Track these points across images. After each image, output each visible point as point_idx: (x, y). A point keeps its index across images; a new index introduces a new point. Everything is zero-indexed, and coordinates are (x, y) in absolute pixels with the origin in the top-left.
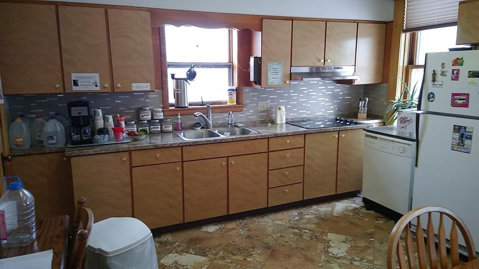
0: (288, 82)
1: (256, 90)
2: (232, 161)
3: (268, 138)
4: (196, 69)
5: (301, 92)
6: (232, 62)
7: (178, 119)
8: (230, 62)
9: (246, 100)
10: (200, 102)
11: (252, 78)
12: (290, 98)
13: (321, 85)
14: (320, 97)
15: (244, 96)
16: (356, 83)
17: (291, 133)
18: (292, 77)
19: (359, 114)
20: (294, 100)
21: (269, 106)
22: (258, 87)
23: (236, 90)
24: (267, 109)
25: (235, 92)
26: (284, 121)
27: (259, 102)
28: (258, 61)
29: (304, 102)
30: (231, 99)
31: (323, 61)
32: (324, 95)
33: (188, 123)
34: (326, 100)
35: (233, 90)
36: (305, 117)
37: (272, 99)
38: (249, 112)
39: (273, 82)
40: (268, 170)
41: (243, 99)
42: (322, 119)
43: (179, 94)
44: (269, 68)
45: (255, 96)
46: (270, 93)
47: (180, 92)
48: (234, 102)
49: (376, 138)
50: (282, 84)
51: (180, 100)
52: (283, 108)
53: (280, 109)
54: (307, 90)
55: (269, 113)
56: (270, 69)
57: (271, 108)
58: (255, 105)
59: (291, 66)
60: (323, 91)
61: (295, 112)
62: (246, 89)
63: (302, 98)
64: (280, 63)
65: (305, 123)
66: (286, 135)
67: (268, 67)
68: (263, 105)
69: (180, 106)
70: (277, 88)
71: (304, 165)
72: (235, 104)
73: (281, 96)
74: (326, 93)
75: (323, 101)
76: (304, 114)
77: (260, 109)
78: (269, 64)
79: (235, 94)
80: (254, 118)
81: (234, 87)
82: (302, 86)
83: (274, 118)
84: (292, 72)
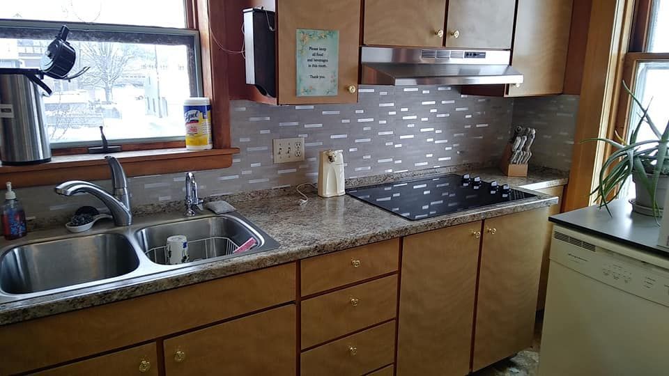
0: (353, 89)
1: (265, 109)
2: (178, 351)
3: (298, 262)
4: (75, 44)
5: (383, 113)
6: (197, 29)
7: (8, 201)
8: (191, 27)
9: (239, 136)
10: (95, 144)
11: (251, 78)
12: (355, 130)
13: (427, 98)
14: (426, 125)
15: (234, 124)
16: (512, 93)
17: (363, 238)
18: (362, 73)
19: (511, 166)
20: (366, 135)
21: (303, 150)
22: (269, 101)
23: (209, 107)
24: (297, 159)
25: (208, 113)
26: (342, 191)
27: (277, 142)
28: (266, 21)
29: (388, 138)
30: (193, 131)
31: (441, 34)
32: (433, 121)
33: (52, 208)
34: (437, 132)
35: (200, 108)
36: (389, 175)
37: (311, 132)
38: (248, 167)
39: (312, 89)
40: (299, 351)
41: (232, 135)
42: (428, 176)
43: (13, 123)
44: (299, 47)
45: (265, 125)
46: (303, 117)
47: (11, 115)
48: (201, 143)
49: (591, 247)
50: (336, 93)
51: (15, 142)
52: (338, 155)
53: (331, 159)
54: (397, 108)
55: (305, 169)
56: (302, 51)
57: (307, 156)
58: (266, 148)
59: (362, 44)
60: (432, 111)
61: (366, 163)
62: (240, 108)
63: (384, 128)
64: (331, 32)
65: (390, 188)
66: (353, 246)
67: (298, 42)
68: (286, 149)
69: (17, 160)
70: (322, 103)
71: (397, 319)
72: (209, 146)
73: (332, 125)
74: (438, 116)
75: (430, 134)
76: (389, 167)
77: (278, 160)
78: (299, 35)
79: (207, 121)
80: (264, 183)
81: (205, 101)
82: (384, 99)
83: (317, 181)
84: (363, 60)
